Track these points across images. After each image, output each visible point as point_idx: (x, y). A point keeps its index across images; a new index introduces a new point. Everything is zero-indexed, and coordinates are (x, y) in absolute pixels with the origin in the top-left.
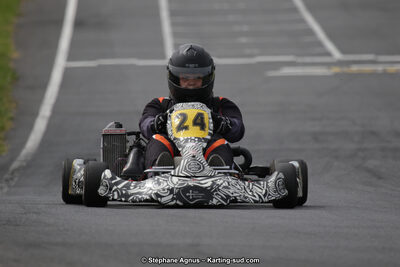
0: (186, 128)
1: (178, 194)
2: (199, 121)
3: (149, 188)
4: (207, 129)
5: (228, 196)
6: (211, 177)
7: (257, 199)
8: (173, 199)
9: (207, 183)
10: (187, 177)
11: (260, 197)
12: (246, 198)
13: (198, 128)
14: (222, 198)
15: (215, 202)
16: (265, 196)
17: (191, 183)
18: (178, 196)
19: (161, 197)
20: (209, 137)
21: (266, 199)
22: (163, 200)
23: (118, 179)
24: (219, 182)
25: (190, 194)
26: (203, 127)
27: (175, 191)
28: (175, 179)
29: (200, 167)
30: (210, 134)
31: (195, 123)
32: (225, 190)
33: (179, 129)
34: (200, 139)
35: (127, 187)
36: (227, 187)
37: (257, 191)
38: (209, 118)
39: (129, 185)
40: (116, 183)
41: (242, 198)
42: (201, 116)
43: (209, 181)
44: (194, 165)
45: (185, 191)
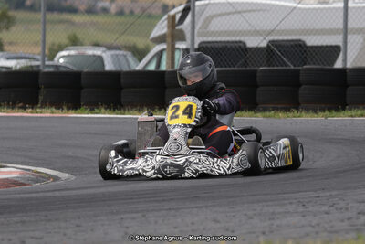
0: (177, 117)
1: (158, 169)
2: (188, 111)
3: (139, 164)
4: (193, 118)
5: (197, 171)
6: (186, 155)
7: (222, 172)
8: (155, 173)
9: (181, 161)
10: (167, 156)
11: (224, 170)
12: (212, 171)
13: (186, 116)
14: (192, 172)
15: (186, 175)
16: (228, 169)
17: (169, 160)
18: (159, 171)
19: (146, 172)
20: (194, 124)
21: (229, 172)
22: (147, 174)
23: (120, 157)
24: (191, 160)
25: (168, 169)
26: (190, 116)
27: (157, 167)
28: (159, 157)
29: (179, 147)
30: (195, 121)
31: (184, 113)
32: (196, 166)
33: (172, 118)
34: (185, 126)
35: (125, 164)
36: (196, 164)
37: (222, 165)
38: (197, 109)
39: (126, 162)
40: (118, 161)
41: (209, 172)
42: (190, 107)
43: (184, 159)
44: (174, 146)
45: (164, 167)
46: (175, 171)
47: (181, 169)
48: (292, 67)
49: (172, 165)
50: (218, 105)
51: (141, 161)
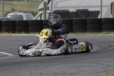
1: (33, 53)
2: (46, 34)
4: (48, 36)
5: (46, 53)
6: (43, 48)
7: (54, 54)
8: (32, 54)
9: (41, 50)
10: (37, 48)
11: (55, 53)
12: (51, 53)
13: (45, 35)
14: (44, 54)
15: (42, 55)
16: (57, 53)
17: (37, 50)
18: (34, 54)
19: (30, 54)
22: (30, 55)
23: (23, 49)
24: (44, 50)
25: (36, 53)
26: (47, 35)
27: (33, 52)
28: (34, 49)
29: (41, 45)
30: (48, 37)
31: (45, 34)
32: (45, 52)
33: (41, 36)
34: (45, 38)
35: (24, 51)
36: (46, 51)
37: (55, 52)
38: (50, 33)
39: (25, 51)
40: (22, 50)
41: (50, 54)
42: (47, 32)
43: (42, 50)
44: (40, 45)
45: (35, 52)
46: (39, 54)
47: (41, 53)
48: (84, 18)
49: (38, 52)
50: (58, 31)
51: (29, 50)
